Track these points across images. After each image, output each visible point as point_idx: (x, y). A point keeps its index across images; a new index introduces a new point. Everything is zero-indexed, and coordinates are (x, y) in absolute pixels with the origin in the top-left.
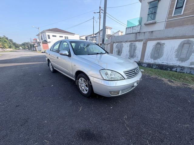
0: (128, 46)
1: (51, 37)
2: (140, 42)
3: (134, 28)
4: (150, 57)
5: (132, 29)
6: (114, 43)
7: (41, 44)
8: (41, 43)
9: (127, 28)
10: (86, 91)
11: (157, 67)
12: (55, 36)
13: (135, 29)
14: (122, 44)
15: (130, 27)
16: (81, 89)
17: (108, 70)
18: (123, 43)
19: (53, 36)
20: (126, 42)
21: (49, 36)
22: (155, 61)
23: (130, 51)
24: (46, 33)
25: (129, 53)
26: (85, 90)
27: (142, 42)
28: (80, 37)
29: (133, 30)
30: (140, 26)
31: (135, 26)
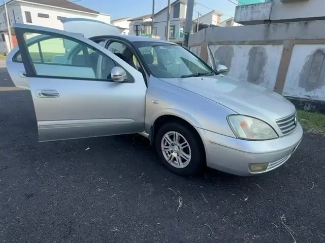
0: (247, 53)
1: (34, 17)
2: (276, 47)
3: (256, 8)
4: (298, 83)
5: (249, 9)
6: (210, 44)
7: (6, 37)
8: (7, 31)
9: (237, 8)
10: (184, 161)
11: (314, 107)
12: (46, 16)
13: (259, 12)
14: (232, 49)
15: (247, 6)
16: (167, 159)
17: (246, 117)
18: (235, 47)
19: (41, 15)
20: (243, 43)
21: (28, 14)
22: (308, 93)
23: (250, 67)
24: (22, 7)
25: (247, 72)
26: (180, 160)
27: (281, 47)
28: (112, 22)
29: (252, 12)
30: (270, 4)
31: (259, 4)
